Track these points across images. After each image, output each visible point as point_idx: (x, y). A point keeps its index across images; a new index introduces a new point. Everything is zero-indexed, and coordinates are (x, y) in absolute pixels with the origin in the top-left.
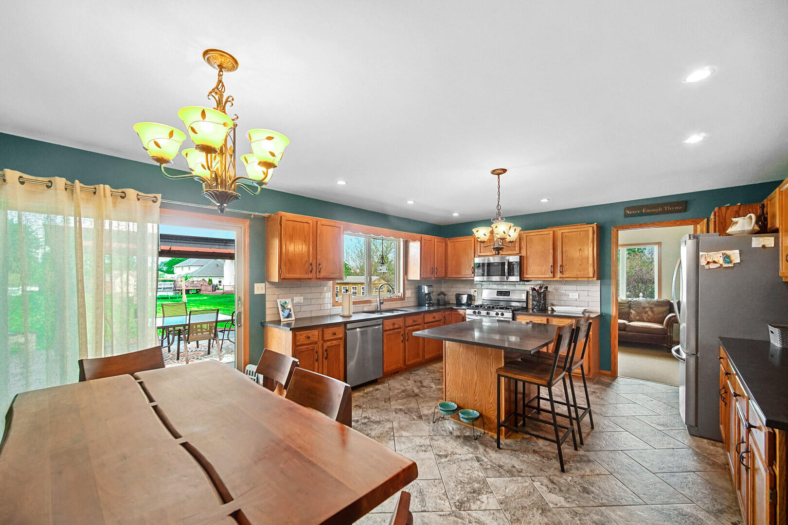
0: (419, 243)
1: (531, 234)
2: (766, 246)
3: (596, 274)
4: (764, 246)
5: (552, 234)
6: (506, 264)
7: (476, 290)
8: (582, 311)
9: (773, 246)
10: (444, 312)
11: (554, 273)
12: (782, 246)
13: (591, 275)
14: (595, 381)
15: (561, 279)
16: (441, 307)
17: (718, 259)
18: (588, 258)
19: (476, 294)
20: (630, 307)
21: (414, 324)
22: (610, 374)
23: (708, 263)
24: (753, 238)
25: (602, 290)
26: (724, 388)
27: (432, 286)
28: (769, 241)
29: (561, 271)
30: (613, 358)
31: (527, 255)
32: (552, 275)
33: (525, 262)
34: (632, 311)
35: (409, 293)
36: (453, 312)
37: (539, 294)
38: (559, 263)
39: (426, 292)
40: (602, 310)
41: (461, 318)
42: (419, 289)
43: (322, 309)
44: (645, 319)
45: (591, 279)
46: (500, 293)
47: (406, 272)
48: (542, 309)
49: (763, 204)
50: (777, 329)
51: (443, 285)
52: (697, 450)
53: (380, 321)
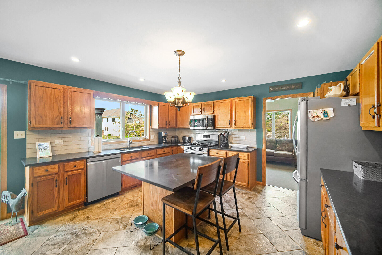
0: (157, 106)
1: (219, 102)
2: (351, 105)
3: (253, 125)
4: (349, 105)
5: (230, 102)
6: (206, 119)
7: (193, 134)
8: (246, 147)
9: (355, 105)
10: (172, 148)
11: (231, 124)
12: (362, 104)
13: (251, 126)
14: (252, 189)
15: (235, 128)
16: (173, 144)
17: (320, 114)
18: (249, 116)
19: (193, 137)
20: (277, 143)
21: (148, 156)
22: (262, 184)
23: (314, 117)
24: (342, 99)
25: (257, 134)
26: (324, 211)
27: (167, 132)
28: (353, 101)
29: (235, 123)
30: (263, 174)
31: (217, 114)
32: (230, 126)
33: (216, 119)
34: (278, 145)
35: (153, 136)
36: (178, 148)
37: (224, 137)
38: (234, 119)
39: (163, 136)
40: (258, 146)
41: (182, 151)
42: (160, 134)
43: (81, 148)
44: (284, 149)
45: (250, 128)
46: (205, 136)
47: (151, 124)
48: (226, 146)
49: (347, 79)
50: (360, 166)
51: (177, 132)
52: (306, 251)
53: (120, 155)
